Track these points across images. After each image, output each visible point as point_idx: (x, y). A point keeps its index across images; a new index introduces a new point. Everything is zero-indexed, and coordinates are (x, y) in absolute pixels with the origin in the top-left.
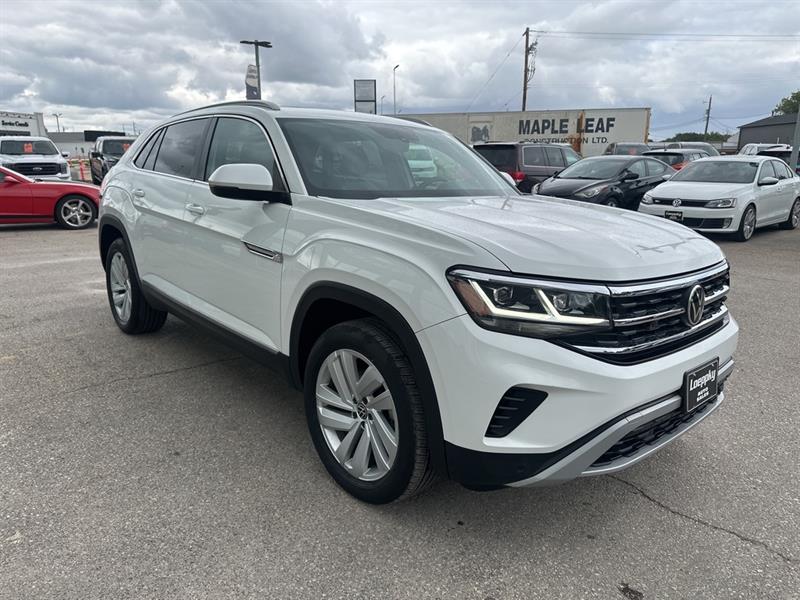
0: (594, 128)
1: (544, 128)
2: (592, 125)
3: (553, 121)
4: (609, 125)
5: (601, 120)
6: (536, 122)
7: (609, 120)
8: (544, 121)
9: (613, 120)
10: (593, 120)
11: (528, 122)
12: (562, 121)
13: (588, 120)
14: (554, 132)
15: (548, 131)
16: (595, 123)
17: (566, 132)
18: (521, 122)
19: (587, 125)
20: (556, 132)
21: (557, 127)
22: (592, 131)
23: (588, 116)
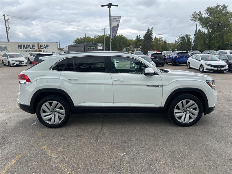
0: (43, 47)
1: (27, 47)
2: (42, 47)
3: (30, 45)
4: (47, 47)
5: (44, 45)
6: (24, 45)
7: (47, 45)
8: (27, 45)
9: (48, 45)
10: (42, 45)
11: (21, 45)
12: (33, 45)
13: (41, 45)
14: (30, 48)
15: (29, 48)
16: (43, 46)
17: (35, 48)
18: (19, 45)
19: (41, 47)
20: (31, 48)
21: (31, 47)
22: (42, 48)
23: (40, 44)
